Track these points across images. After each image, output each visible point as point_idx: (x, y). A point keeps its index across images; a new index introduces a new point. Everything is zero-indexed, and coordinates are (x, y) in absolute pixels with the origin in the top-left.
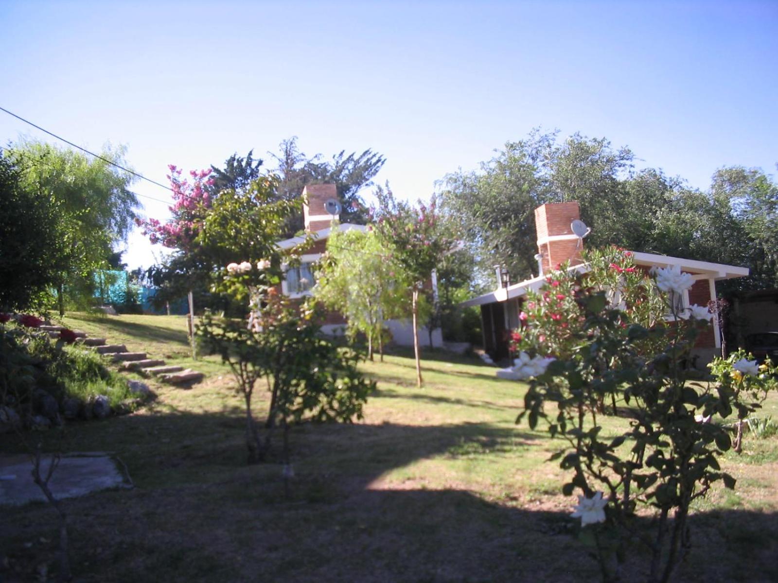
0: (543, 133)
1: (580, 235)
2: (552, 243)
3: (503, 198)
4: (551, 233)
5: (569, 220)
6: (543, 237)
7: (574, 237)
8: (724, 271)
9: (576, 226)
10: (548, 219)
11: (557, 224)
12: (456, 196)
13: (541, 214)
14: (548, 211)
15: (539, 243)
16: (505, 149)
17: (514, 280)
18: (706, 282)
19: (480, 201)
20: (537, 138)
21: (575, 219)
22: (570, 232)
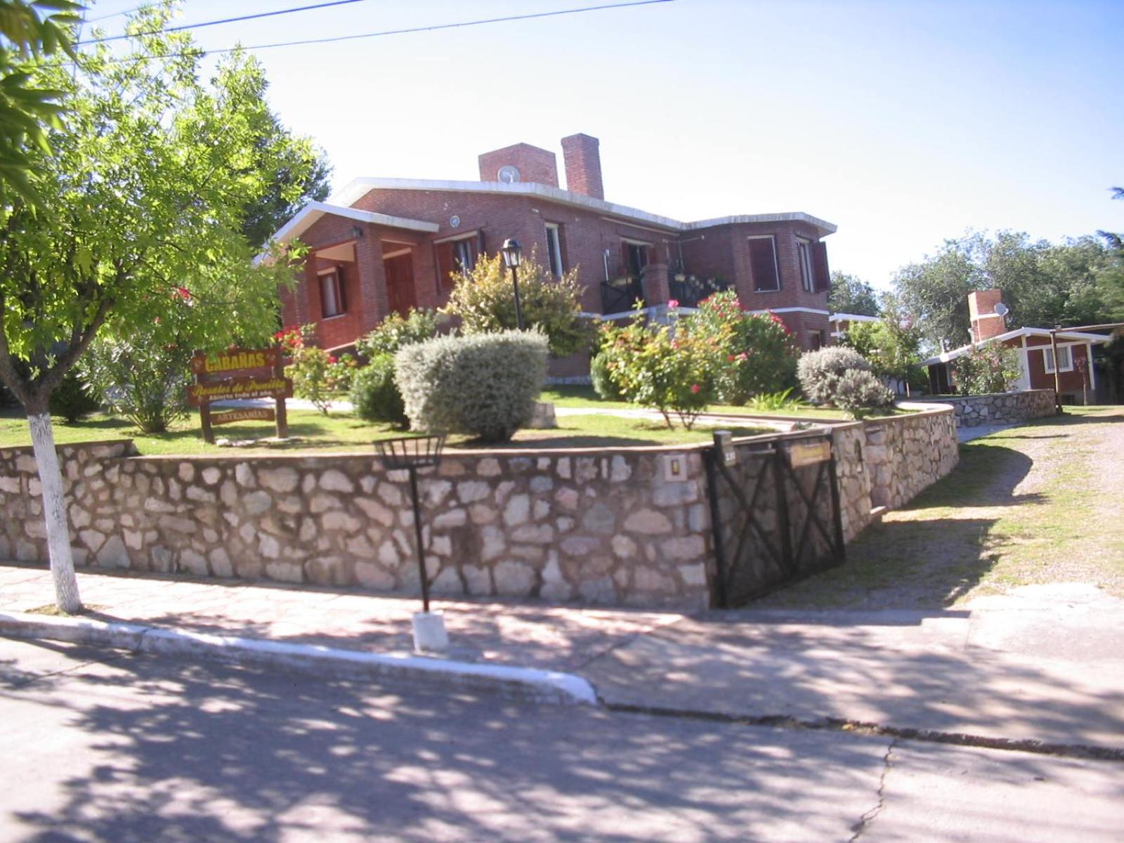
0: (975, 231)
1: (1001, 314)
2: (981, 320)
3: (945, 285)
4: (980, 312)
5: (994, 303)
6: (975, 315)
7: (996, 315)
8: (1095, 338)
9: (998, 308)
10: (978, 303)
11: (984, 305)
12: (908, 283)
13: (972, 299)
14: (977, 297)
15: (972, 319)
16: (944, 244)
17: (953, 346)
18: (1084, 346)
19: (927, 286)
20: (971, 235)
21: (998, 302)
22: (994, 312)
